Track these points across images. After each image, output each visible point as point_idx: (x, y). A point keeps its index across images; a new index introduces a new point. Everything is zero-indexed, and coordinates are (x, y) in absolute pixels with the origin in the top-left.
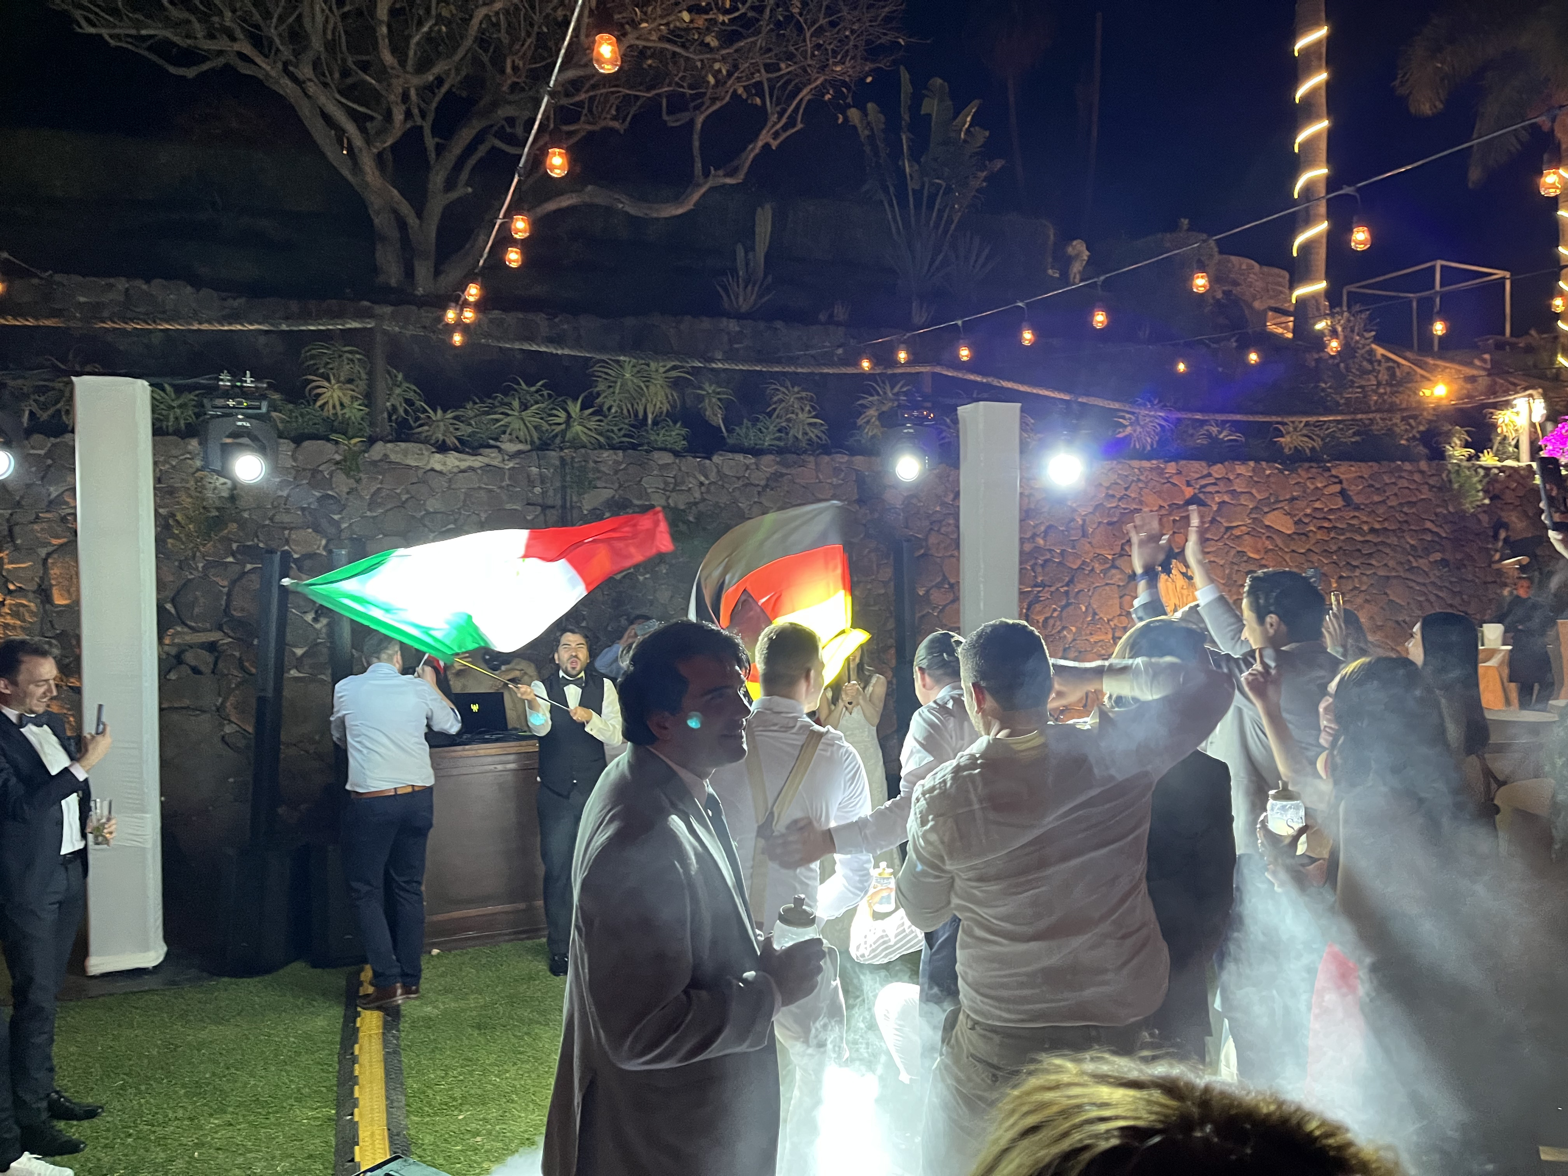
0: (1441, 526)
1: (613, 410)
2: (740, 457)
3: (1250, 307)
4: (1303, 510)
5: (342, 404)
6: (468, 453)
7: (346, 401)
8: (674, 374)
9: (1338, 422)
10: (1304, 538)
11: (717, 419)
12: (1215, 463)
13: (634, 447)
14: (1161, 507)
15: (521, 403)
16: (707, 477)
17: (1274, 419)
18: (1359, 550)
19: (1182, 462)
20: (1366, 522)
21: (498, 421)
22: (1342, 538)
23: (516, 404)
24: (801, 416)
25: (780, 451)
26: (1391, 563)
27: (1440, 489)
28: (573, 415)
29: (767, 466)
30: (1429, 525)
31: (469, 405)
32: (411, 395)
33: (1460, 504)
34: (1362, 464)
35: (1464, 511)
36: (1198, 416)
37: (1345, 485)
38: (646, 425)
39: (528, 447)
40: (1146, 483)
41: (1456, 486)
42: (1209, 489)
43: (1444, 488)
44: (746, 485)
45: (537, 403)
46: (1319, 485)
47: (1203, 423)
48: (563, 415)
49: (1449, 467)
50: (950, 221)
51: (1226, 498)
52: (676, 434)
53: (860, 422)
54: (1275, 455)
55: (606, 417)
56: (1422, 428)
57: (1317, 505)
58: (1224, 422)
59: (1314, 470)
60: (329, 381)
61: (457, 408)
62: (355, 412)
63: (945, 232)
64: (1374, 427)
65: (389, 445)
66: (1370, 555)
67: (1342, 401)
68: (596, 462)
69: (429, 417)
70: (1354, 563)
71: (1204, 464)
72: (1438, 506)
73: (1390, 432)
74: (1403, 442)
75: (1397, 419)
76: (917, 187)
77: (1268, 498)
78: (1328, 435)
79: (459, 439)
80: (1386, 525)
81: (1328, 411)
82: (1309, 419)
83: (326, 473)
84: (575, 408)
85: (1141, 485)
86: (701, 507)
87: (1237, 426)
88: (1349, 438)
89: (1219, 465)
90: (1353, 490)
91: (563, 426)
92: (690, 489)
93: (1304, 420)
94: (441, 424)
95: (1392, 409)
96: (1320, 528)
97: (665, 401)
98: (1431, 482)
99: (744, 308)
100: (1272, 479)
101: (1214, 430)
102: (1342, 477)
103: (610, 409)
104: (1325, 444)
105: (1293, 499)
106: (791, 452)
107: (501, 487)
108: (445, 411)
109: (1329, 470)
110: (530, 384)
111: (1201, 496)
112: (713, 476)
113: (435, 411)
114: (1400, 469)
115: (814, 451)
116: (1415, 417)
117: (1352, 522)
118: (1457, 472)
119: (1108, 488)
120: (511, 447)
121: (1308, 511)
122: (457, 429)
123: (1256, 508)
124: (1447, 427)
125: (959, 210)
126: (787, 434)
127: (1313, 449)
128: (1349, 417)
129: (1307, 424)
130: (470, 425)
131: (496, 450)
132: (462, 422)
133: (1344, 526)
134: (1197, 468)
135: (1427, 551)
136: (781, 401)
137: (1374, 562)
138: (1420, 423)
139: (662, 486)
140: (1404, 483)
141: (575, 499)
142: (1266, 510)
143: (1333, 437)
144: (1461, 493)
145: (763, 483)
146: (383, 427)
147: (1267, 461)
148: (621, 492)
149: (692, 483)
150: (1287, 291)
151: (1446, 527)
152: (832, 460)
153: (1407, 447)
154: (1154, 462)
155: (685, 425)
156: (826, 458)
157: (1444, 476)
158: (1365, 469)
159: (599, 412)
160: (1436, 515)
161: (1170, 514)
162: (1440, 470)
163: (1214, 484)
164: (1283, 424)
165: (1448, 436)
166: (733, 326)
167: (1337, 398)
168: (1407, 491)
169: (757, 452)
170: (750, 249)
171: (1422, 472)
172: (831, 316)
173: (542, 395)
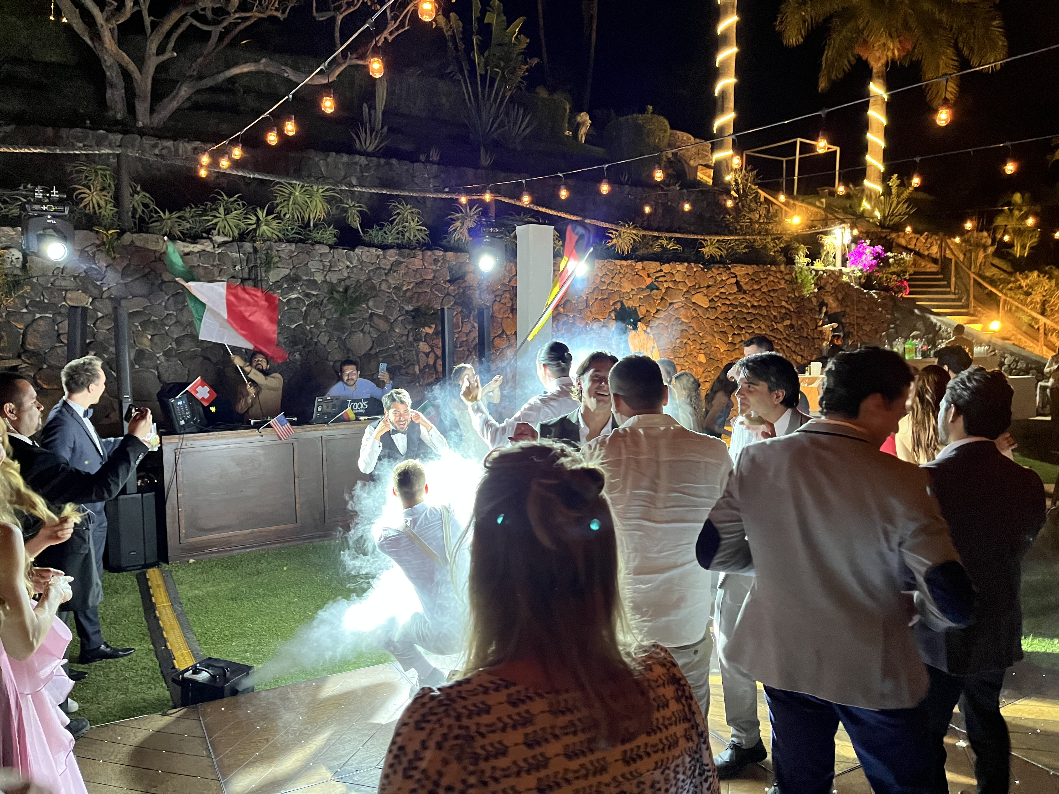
0: (791, 304)
1: (287, 216)
2: (373, 250)
3: (689, 165)
4: (715, 293)
5: (99, 205)
6: (189, 242)
7: (102, 203)
8: (328, 193)
9: (736, 240)
10: (714, 310)
11: (356, 224)
12: (664, 264)
13: (301, 241)
14: (632, 290)
15: (225, 210)
16: (352, 263)
17: (699, 237)
18: (745, 318)
19: (645, 262)
20: (749, 301)
21: (209, 221)
22: (736, 310)
23: (221, 210)
24: (412, 224)
25: (399, 247)
26: (763, 326)
27: (791, 282)
28: (261, 218)
29: (391, 256)
30: (784, 303)
31: (188, 209)
32: (147, 201)
33: (802, 291)
34: (749, 266)
35: (804, 296)
36: (656, 234)
37: (739, 278)
38: (310, 226)
39: (231, 239)
40: (624, 275)
41: (799, 281)
42: (660, 279)
43: (793, 281)
44: (377, 269)
45: (235, 210)
46: (724, 278)
47: (658, 238)
48: (254, 218)
49: (797, 269)
50: (504, 97)
51: (671, 285)
52: (330, 234)
53: (450, 230)
54: (699, 259)
55: (282, 220)
56: (782, 245)
57: (722, 290)
58: (671, 238)
59: (721, 269)
60: (89, 189)
61: (179, 210)
62: (108, 211)
63: (501, 103)
64: (756, 244)
65: (135, 235)
66: (751, 321)
67: (739, 227)
68: (278, 251)
69: (160, 216)
70: (742, 326)
71: (658, 263)
72: (789, 292)
73: (765, 247)
74: (771, 253)
75: (769, 239)
76: (483, 73)
77: (695, 285)
78: (730, 248)
79: (181, 232)
80: (760, 303)
81: (731, 234)
82: (719, 238)
83: (90, 253)
84: (262, 214)
85: (621, 276)
86: (348, 282)
87: (678, 241)
88: (742, 250)
89: (667, 265)
90: (743, 282)
91: (254, 226)
92: (340, 270)
93: (717, 238)
94: (169, 221)
95: (767, 233)
96: (723, 304)
97: (323, 211)
98: (787, 277)
99: (371, 149)
100: (697, 274)
101: (665, 242)
102: (737, 273)
103: (285, 215)
104: (728, 253)
105: (709, 286)
106: (405, 248)
107: (213, 265)
108: (171, 213)
109: (729, 269)
110: (230, 196)
111: (656, 283)
112: (355, 262)
113: (164, 213)
114: (769, 270)
115: (421, 248)
116: (779, 239)
117: (741, 301)
118: (801, 272)
119: (601, 277)
120: (220, 239)
121: (717, 294)
122: (179, 225)
123: (688, 291)
124: (796, 245)
125: (510, 90)
126: (403, 235)
127: (721, 256)
128: (741, 237)
129: (718, 241)
130: (189, 222)
131: (208, 241)
132: (183, 220)
133: (737, 303)
134: (653, 266)
135: (783, 319)
136: (398, 214)
137: (753, 325)
138: (781, 242)
139: (322, 268)
140: (772, 279)
141: (263, 274)
142: (693, 293)
143: (733, 249)
144: (802, 285)
145: (388, 267)
146: (129, 222)
147: (695, 263)
148: (294, 271)
149: (341, 266)
150: (709, 155)
151: (793, 305)
152: (433, 254)
153: (774, 256)
154: (629, 261)
155: (335, 228)
156: (429, 253)
157: (793, 274)
158: (750, 269)
159: (278, 217)
160: (788, 297)
161: (637, 294)
162: (792, 270)
163: (664, 276)
164: (705, 240)
165: (797, 249)
166: (363, 160)
167: (736, 224)
168: (773, 283)
169: (385, 247)
170: (372, 107)
171: (781, 272)
172: (428, 156)
173: (239, 204)
